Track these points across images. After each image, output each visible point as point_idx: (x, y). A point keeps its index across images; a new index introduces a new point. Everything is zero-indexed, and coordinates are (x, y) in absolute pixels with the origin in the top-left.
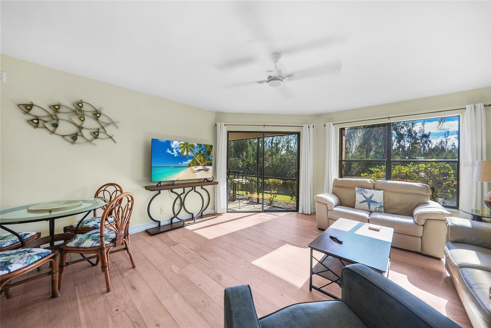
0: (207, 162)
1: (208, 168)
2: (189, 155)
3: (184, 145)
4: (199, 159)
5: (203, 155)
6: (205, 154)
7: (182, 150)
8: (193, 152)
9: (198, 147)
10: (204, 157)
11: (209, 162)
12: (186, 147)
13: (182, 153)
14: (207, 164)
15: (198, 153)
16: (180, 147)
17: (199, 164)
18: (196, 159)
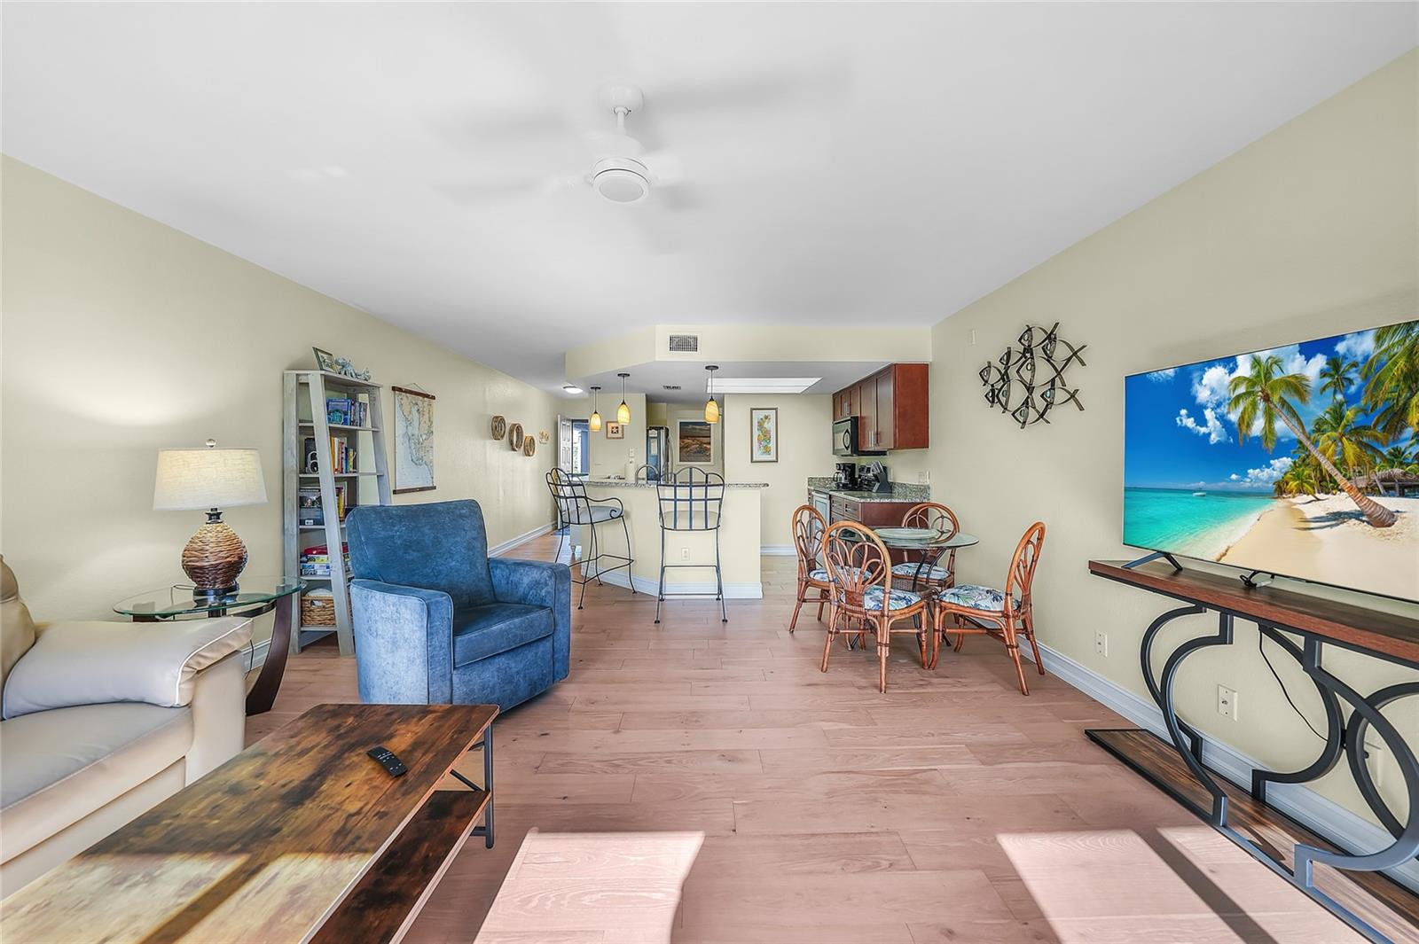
0: (1384, 474)
1: (1392, 509)
2: (1279, 434)
3: (1254, 384)
5: (1356, 431)
6: (1369, 428)
7: (1241, 408)
8: (1298, 419)
9: (1324, 389)
10: (1361, 444)
11: (1397, 471)
12: (1263, 391)
13: (1244, 428)
14: (1382, 480)
15: (1326, 422)
16: (1233, 396)
17: (1335, 482)
18: (1314, 452)
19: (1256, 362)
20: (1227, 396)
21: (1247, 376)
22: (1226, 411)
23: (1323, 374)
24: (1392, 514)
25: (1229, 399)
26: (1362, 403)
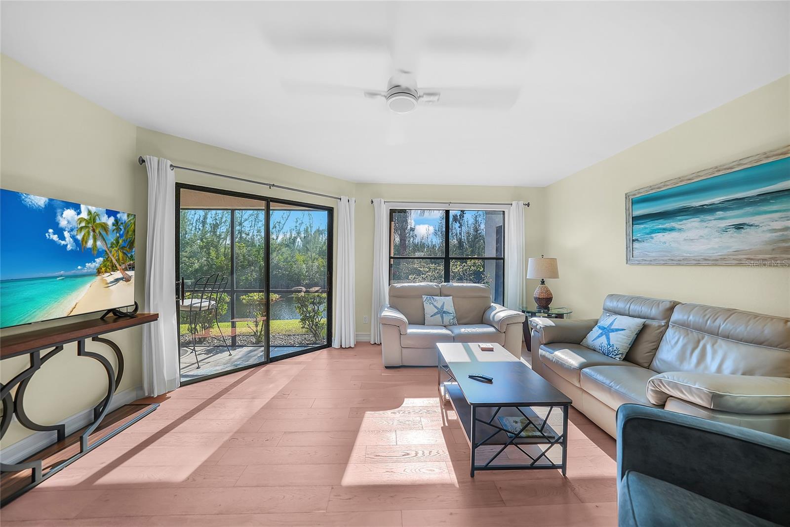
0: (128, 263)
1: (130, 275)
2: (98, 247)
3: (89, 223)
4: (116, 257)
5: (123, 248)
6: (125, 247)
7: (82, 233)
8: (106, 242)
9: (113, 231)
10: (123, 252)
11: (132, 262)
12: (92, 227)
13: (84, 243)
14: (129, 265)
15: (114, 244)
16: (79, 227)
17: (116, 267)
18: (110, 256)
19: (90, 213)
20: (76, 227)
21: (86, 218)
22: (75, 234)
23: (113, 225)
24: (130, 277)
25: (77, 228)
26: (124, 238)
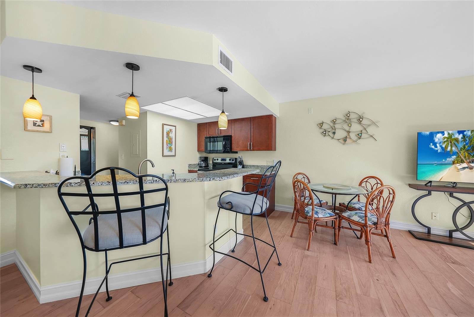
0: (472, 159)
2: (453, 151)
3: (448, 139)
4: (464, 155)
5: (468, 150)
7: (445, 144)
8: (457, 148)
9: (462, 141)
10: (468, 153)
12: (450, 141)
13: (446, 149)
15: (462, 148)
16: (444, 141)
17: (464, 161)
18: (460, 155)
19: (449, 134)
21: (447, 137)
23: (462, 138)
24: (473, 167)
26: (469, 145)
